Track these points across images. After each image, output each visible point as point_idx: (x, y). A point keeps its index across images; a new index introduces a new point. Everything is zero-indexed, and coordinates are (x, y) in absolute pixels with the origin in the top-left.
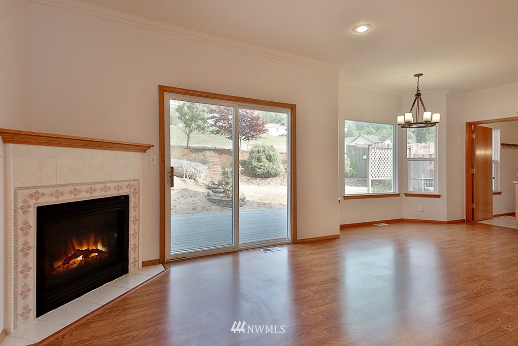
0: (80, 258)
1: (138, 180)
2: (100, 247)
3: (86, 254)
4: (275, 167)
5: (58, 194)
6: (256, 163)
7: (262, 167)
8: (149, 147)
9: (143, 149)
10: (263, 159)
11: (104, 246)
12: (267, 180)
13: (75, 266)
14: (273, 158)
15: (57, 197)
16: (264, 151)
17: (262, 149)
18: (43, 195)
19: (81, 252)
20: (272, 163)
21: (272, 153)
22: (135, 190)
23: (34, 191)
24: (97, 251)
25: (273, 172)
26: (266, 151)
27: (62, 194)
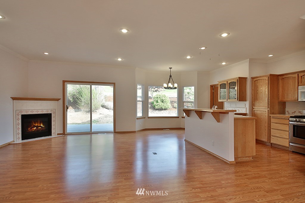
0: (35, 128)
1: (55, 109)
2: (42, 125)
3: (37, 127)
4: (165, 105)
5: (27, 112)
6: (156, 103)
7: (158, 105)
8: (60, 99)
9: (58, 100)
10: (159, 101)
11: (43, 125)
12: (161, 112)
13: (34, 130)
14: (164, 100)
15: (27, 113)
16: (160, 97)
17: (159, 96)
18: (23, 112)
19: (35, 126)
20: (163, 103)
21: (164, 98)
22: (54, 112)
23: (20, 111)
24: (41, 126)
25: (163, 108)
26: (161, 97)
27: (28, 112)
